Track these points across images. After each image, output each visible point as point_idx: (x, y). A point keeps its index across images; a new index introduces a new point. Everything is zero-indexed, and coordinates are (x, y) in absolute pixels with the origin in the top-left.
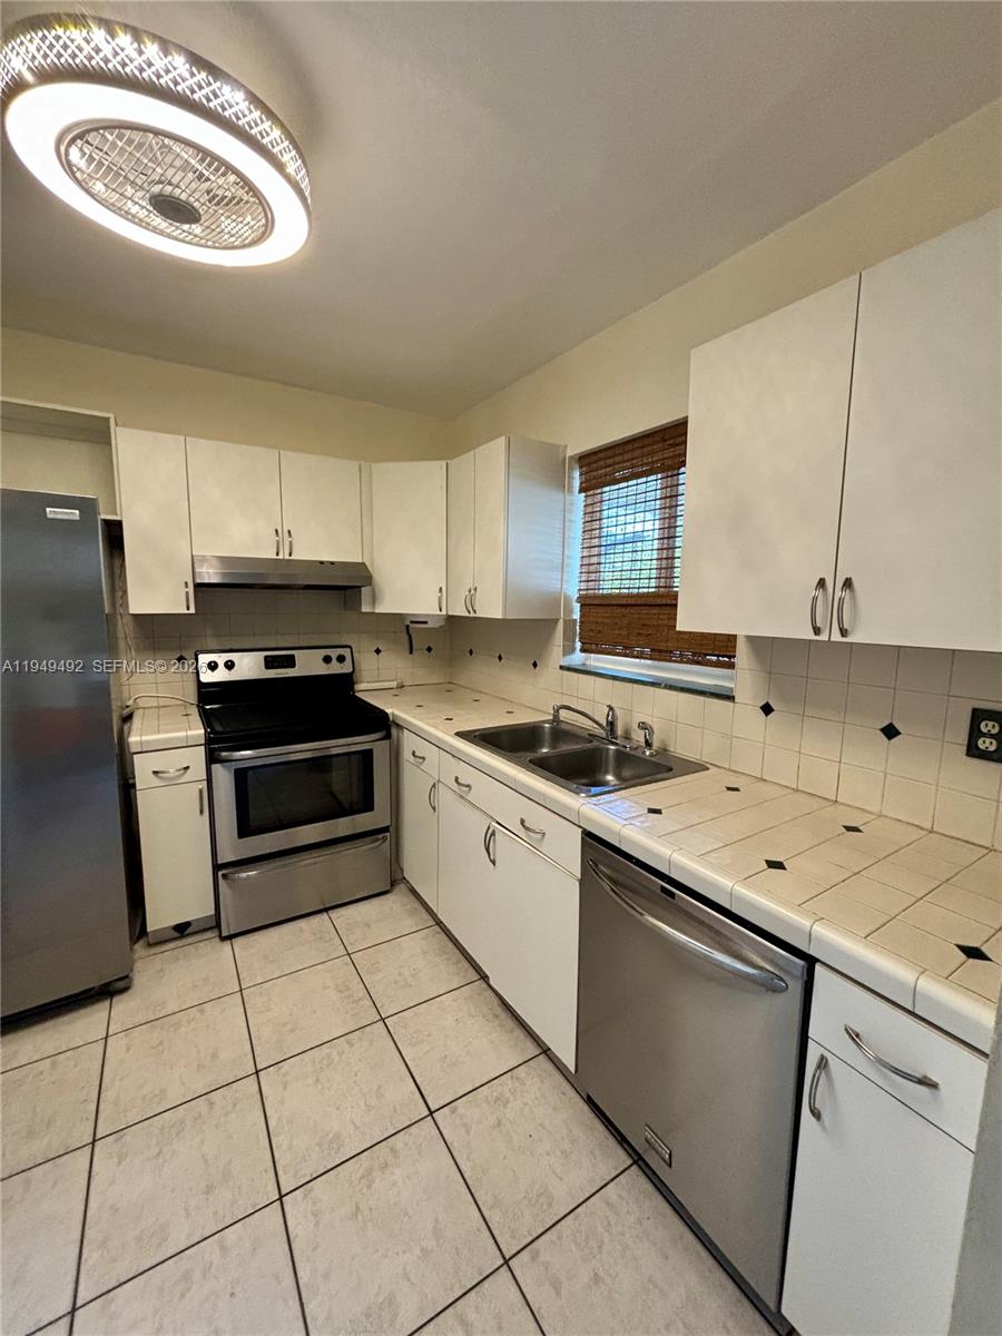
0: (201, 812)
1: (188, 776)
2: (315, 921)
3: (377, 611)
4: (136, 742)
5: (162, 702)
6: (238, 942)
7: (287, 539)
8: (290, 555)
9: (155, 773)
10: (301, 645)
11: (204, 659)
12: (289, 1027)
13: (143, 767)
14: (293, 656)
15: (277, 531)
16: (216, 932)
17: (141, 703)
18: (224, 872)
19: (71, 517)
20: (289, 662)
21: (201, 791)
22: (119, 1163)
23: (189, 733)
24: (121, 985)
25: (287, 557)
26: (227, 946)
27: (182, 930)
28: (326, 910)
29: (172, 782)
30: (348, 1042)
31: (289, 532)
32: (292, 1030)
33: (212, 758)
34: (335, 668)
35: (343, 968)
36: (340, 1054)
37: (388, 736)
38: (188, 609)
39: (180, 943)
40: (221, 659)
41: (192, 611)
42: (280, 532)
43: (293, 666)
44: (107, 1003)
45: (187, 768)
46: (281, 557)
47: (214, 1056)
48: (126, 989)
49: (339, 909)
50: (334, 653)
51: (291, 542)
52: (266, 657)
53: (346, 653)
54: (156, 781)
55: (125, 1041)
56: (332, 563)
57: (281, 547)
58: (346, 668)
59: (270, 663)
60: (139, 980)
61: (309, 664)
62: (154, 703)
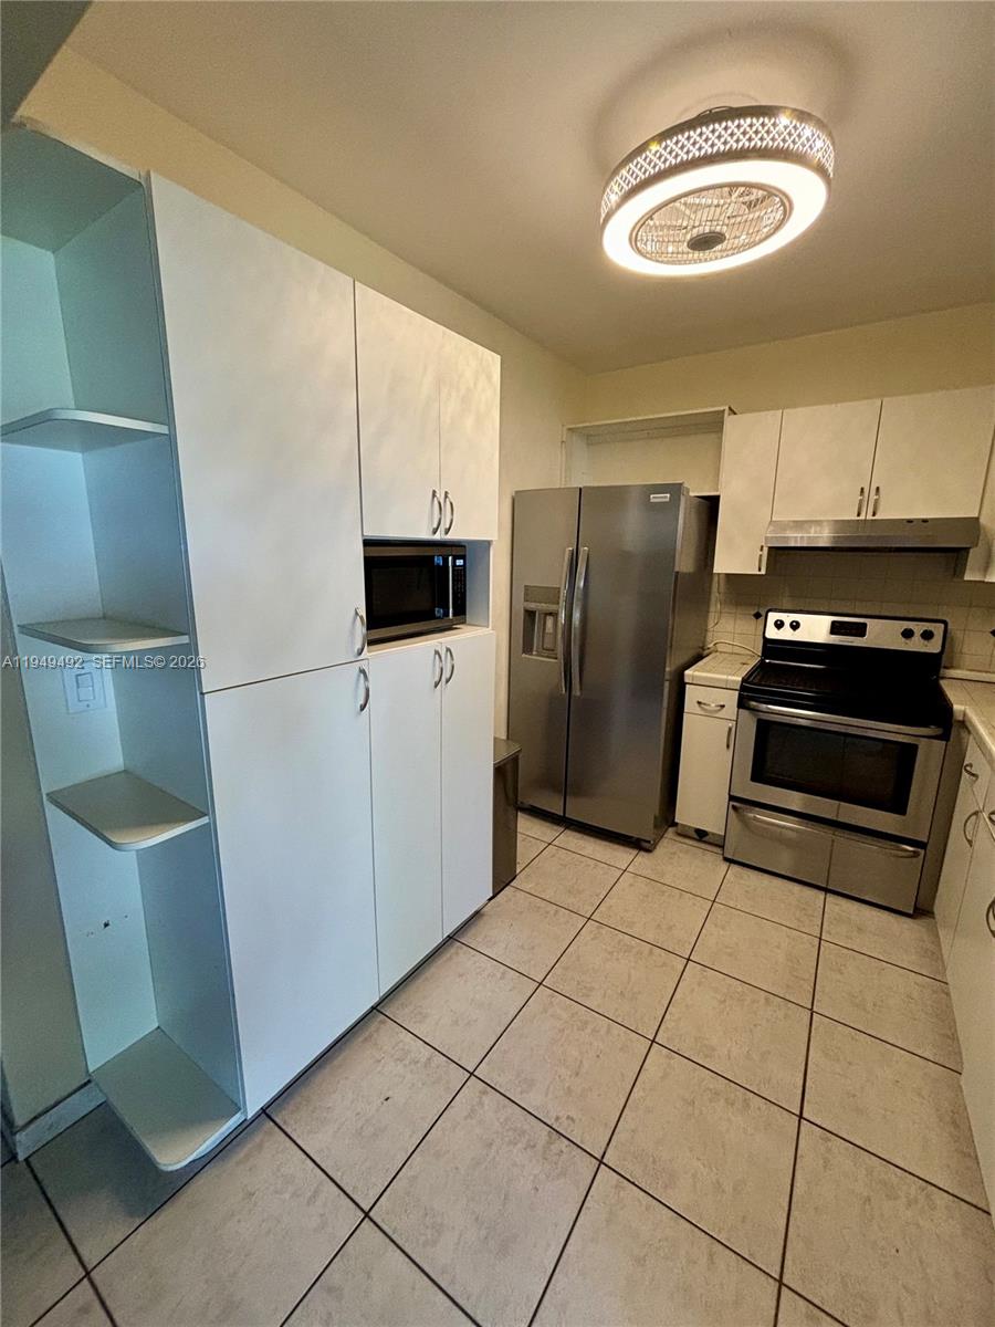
0: (728, 746)
1: (722, 714)
2: (809, 892)
3: (986, 580)
4: (689, 675)
5: (737, 650)
6: (735, 869)
7: (873, 497)
8: (874, 515)
9: (699, 703)
10: (883, 614)
11: (773, 617)
12: (729, 950)
13: (691, 695)
14: (865, 625)
15: (862, 489)
16: (719, 850)
17: (720, 648)
18: (735, 804)
19: (664, 500)
20: (860, 630)
21: (730, 729)
22: (592, 939)
23: (730, 677)
24: (645, 845)
25: (870, 517)
26: (725, 866)
27: (701, 835)
28: (827, 890)
29: (710, 714)
30: (767, 999)
31: (878, 489)
32: (730, 955)
33: (742, 704)
34: (916, 645)
35: (807, 946)
36: (753, 1001)
37: (945, 737)
38: (760, 570)
39: (695, 843)
40: (787, 618)
41: (763, 572)
42: (866, 491)
43: (862, 634)
44: (635, 852)
45: (723, 706)
46: (862, 517)
47: (670, 928)
48: (648, 851)
49: (840, 898)
50: (918, 628)
51: (876, 501)
52: (833, 623)
53: (938, 629)
54: (697, 709)
55: (631, 881)
56: (925, 521)
57: (864, 509)
58: (933, 647)
59: (836, 628)
60: (661, 850)
61: (882, 635)
62: (729, 649)
